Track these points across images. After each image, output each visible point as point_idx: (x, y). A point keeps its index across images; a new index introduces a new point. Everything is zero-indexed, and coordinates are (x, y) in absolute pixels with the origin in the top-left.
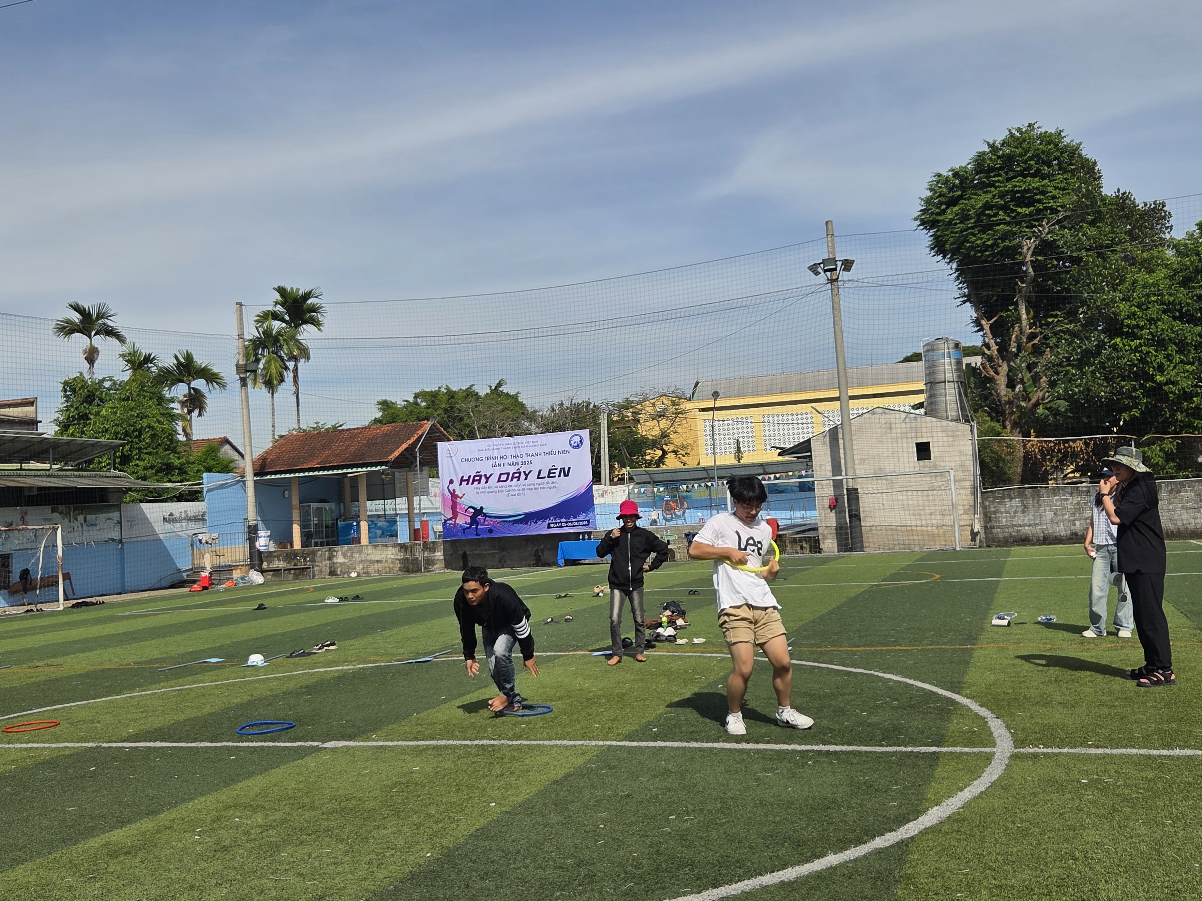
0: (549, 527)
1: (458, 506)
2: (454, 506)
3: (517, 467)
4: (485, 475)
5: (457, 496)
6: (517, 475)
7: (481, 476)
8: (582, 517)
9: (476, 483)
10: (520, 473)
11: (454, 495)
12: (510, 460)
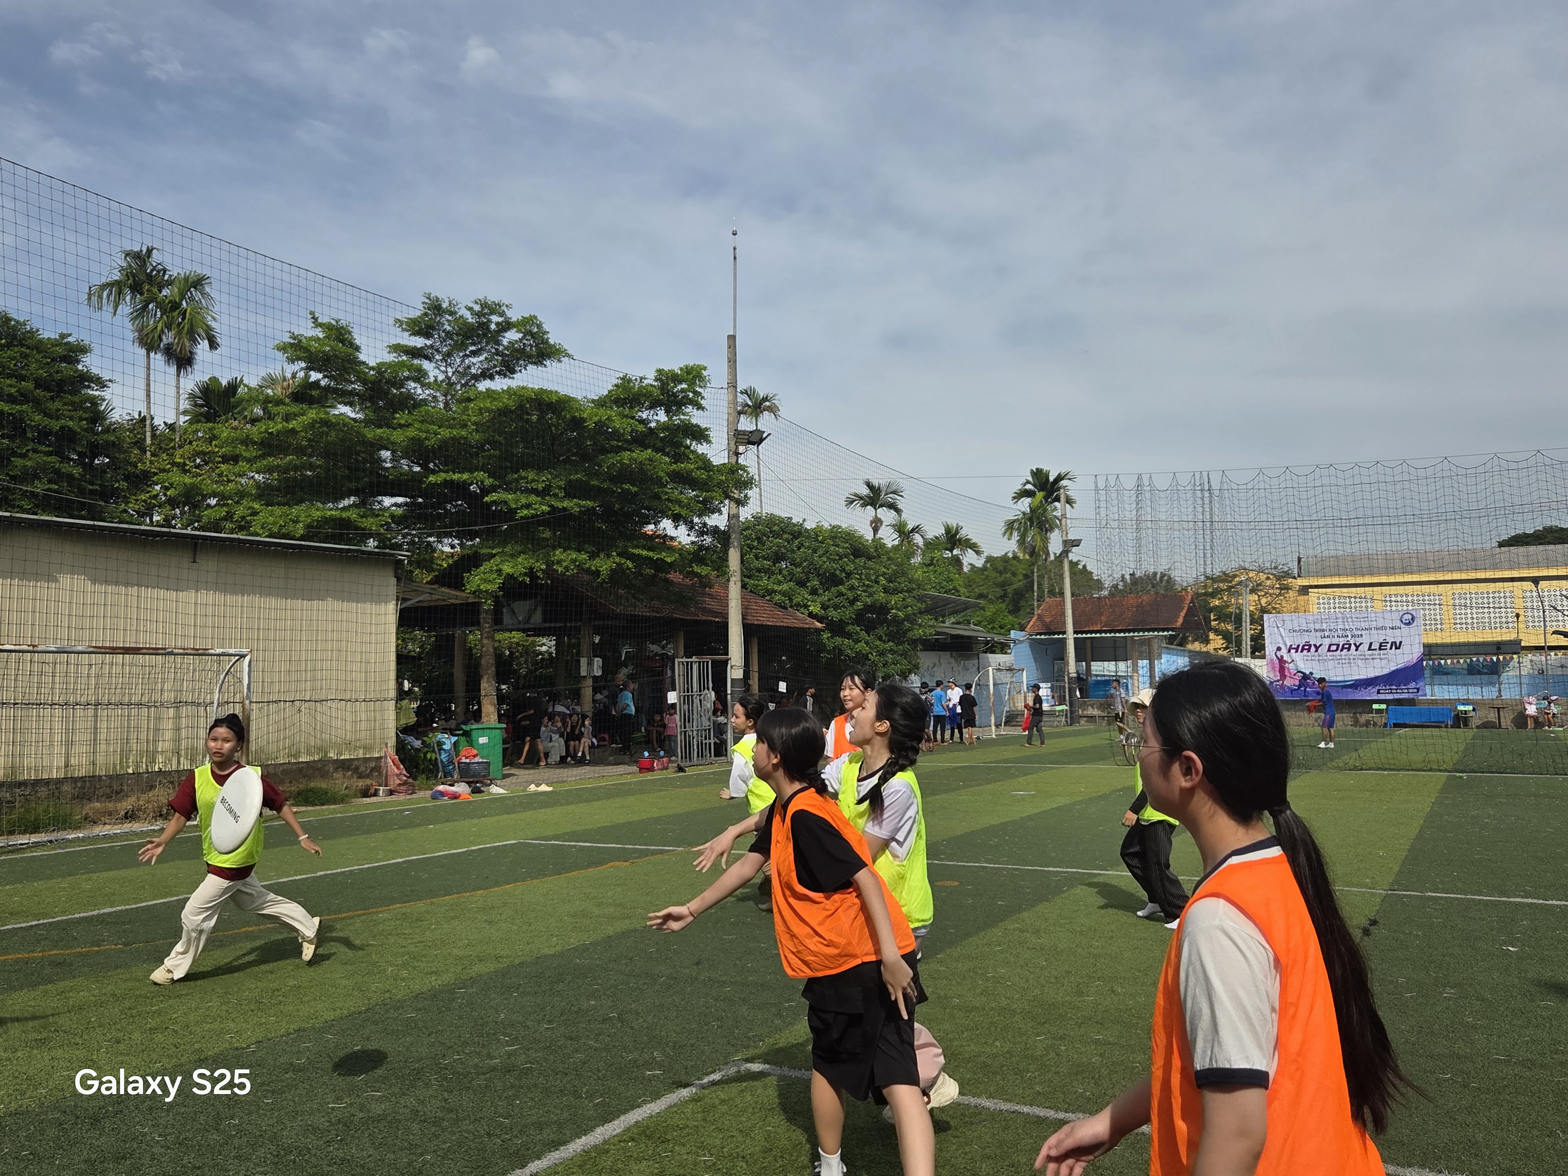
0: (1378, 692)
1: (1286, 671)
2: (1282, 670)
3: (1346, 639)
4: (1315, 645)
5: (1285, 662)
6: (1347, 647)
7: (1310, 646)
8: (1413, 685)
9: (1305, 652)
10: (1350, 645)
11: (1281, 660)
12: (1340, 633)
